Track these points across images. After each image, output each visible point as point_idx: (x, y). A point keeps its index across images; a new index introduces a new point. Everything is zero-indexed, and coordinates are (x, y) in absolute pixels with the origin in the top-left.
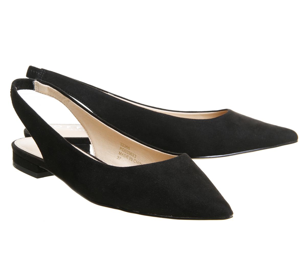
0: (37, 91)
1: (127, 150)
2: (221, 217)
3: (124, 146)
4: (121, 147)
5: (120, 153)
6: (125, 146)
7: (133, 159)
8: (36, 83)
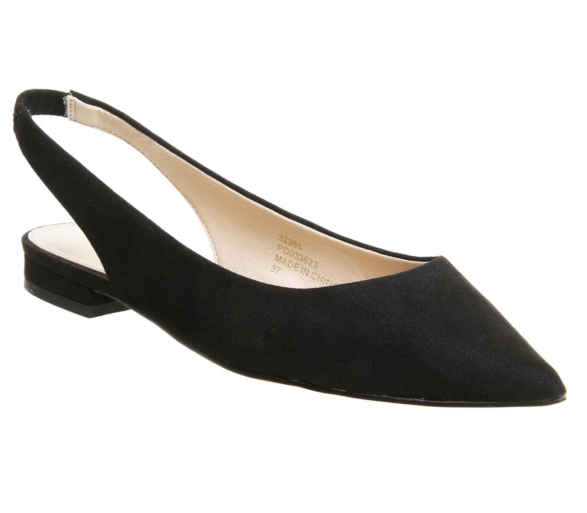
0: (73, 118)
1: (296, 250)
2: (539, 401)
3: (288, 241)
4: (281, 243)
5: (278, 259)
6: (291, 242)
7: (311, 272)
8: (71, 100)
